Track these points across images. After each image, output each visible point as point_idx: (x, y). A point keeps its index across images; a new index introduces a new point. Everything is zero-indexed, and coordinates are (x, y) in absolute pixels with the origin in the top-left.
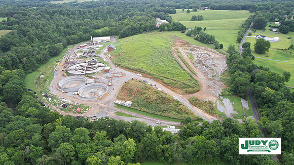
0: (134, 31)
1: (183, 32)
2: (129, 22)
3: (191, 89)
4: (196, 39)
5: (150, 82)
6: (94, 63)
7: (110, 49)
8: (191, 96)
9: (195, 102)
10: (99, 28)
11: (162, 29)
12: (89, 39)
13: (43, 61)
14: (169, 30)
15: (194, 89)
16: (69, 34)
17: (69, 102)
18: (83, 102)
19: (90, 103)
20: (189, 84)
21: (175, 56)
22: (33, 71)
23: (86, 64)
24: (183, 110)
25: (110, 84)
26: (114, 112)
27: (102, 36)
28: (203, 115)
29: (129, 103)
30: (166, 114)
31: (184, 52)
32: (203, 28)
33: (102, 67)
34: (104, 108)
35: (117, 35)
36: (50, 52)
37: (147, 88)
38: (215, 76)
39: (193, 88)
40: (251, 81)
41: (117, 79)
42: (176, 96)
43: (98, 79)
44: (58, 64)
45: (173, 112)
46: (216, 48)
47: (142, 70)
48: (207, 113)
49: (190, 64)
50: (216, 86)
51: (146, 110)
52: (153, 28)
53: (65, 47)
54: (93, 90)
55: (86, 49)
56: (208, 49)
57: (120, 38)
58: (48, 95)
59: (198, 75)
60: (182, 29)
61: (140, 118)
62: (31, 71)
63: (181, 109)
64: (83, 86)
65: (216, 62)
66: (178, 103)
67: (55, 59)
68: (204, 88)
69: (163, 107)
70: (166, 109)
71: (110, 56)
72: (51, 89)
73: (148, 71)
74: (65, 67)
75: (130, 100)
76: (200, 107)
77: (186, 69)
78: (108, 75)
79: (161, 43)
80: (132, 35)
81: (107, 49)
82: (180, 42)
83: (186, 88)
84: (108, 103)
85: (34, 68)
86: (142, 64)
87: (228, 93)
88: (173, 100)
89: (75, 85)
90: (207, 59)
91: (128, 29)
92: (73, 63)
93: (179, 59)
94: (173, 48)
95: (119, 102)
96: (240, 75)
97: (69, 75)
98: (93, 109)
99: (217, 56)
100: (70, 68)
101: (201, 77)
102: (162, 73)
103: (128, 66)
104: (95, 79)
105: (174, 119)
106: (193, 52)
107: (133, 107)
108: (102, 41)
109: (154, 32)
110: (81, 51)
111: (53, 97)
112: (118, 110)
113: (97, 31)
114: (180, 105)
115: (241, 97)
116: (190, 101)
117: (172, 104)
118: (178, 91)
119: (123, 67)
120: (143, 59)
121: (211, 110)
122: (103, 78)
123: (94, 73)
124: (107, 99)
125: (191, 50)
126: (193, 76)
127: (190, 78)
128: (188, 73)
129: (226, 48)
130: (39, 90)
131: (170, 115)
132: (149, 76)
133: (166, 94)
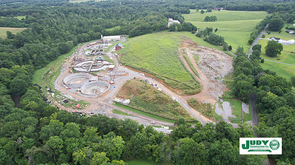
0: (144, 31)
1: (193, 33)
2: (141, 22)
3: (191, 91)
4: (205, 40)
5: (151, 81)
6: (100, 62)
7: (118, 48)
8: (190, 97)
9: (194, 104)
10: (111, 27)
11: (172, 29)
12: (99, 38)
13: (52, 58)
14: (179, 31)
15: (194, 91)
16: (81, 32)
17: (71, 98)
18: (84, 99)
19: (90, 99)
20: (190, 85)
21: (181, 57)
22: (42, 67)
23: (93, 62)
24: (179, 111)
25: (112, 82)
26: (111, 109)
27: (112, 35)
28: (200, 117)
29: (127, 101)
30: (161, 115)
31: (190, 53)
32: (214, 29)
33: (107, 65)
34: (103, 106)
35: (127, 34)
36: (61, 50)
37: (146, 88)
38: (218, 78)
39: (194, 89)
40: (254, 85)
41: (120, 77)
42: (175, 97)
43: (102, 77)
44: (66, 61)
45: (169, 113)
46: (225, 50)
47: (145, 69)
48: (204, 115)
49: (195, 64)
50: (218, 89)
51: (142, 109)
52: (163, 28)
53: (75, 45)
54: (95, 87)
55: (95, 47)
56: (216, 51)
57: (130, 37)
58: (52, 90)
59: (200, 76)
60: (193, 30)
61: (136, 116)
62: (40, 67)
63: (177, 110)
64: (87, 83)
65: (222, 64)
66: (176, 104)
67: (65, 56)
68: (205, 90)
69: (160, 107)
70: (162, 110)
71: (116, 54)
72: (56, 85)
73: (151, 71)
74: (72, 64)
75: (129, 98)
76: (197, 109)
77: (189, 69)
78: (112, 73)
79: (169, 43)
80: (141, 34)
81: (115, 48)
82: (188, 43)
83: (186, 89)
84: (107, 100)
85: (44, 64)
86: (146, 64)
87: (228, 96)
88: (171, 101)
89: (80, 82)
90: (212, 60)
91: (138, 29)
92: (80, 60)
93: (184, 60)
94: (180, 49)
95: (118, 100)
96: (243, 78)
97: (75, 71)
98: (92, 106)
99: (224, 58)
100: (77, 65)
101: (203, 79)
102: (165, 73)
103: (133, 65)
104: (99, 76)
105: (169, 119)
106: (199, 53)
107: (131, 106)
108: (112, 40)
109: (164, 33)
110: (90, 49)
111: (56, 93)
112: (116, 108)
113: (108, 30)
114: (177, 105)
115: (242, 100)
116: (188, 103)
117: (169, 105)
118: (178, 92)
119: (127, 66)
120: (149, 59)
121: (208, 112)
122: (106, 76)
123: (99, 71)
124: (107, 97)
125: (198, 51)
126: (196, 77)
127: (192, 79)
128: (191, 75)
129: (234, 50)
130: (45, 85)
131: (165, 115)
132: (151, 76)
133: (165, 94)
